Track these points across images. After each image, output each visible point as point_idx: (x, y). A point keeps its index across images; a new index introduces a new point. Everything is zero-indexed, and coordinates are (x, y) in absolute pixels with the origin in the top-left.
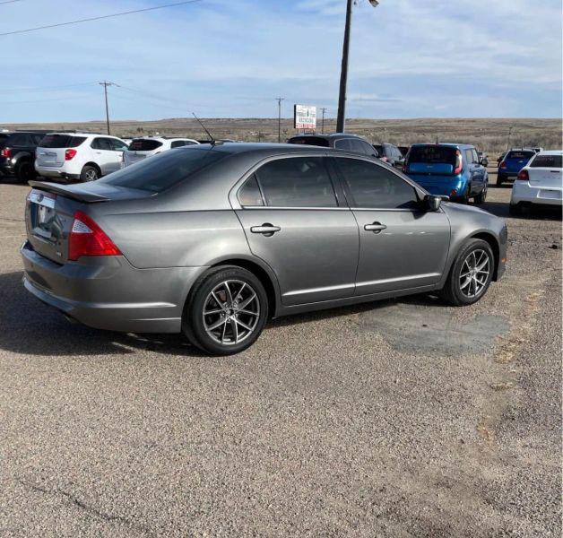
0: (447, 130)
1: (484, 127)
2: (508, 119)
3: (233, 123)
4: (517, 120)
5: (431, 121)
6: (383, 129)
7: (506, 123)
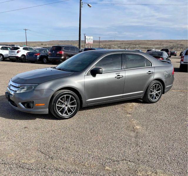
0: (144, 44)
1: (156, 43)
2: (164, 40)
3: (73, 42)
4: (167, 40)
5: (139, 41)
6: (123, 43)
7: (164, 41)
